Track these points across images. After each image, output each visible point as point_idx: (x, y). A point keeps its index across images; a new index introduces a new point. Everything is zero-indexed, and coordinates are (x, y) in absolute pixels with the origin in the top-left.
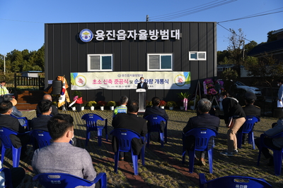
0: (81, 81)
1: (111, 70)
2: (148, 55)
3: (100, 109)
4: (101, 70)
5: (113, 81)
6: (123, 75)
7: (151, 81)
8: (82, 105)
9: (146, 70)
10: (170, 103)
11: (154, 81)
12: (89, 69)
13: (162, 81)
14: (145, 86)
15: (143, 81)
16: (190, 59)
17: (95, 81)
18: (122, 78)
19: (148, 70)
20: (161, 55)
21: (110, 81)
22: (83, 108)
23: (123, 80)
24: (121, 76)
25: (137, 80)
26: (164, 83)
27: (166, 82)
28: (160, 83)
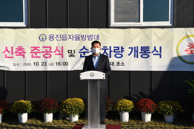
1: (23, 24)
5: (28, 50)
6: (51, 37)
7: (119, 51)
9: (107, 25)
10: (167, 106)
11: (127, 51)
13: (145, 51)
14: (104, 64)
15: (98, 51)
18: (48, 43)
21: (21, 52)
23: (50, 47)
24: (48, 39)
25: (84, 47)
26: (151, 55)
27: (155, 52)
28: (140, 55)
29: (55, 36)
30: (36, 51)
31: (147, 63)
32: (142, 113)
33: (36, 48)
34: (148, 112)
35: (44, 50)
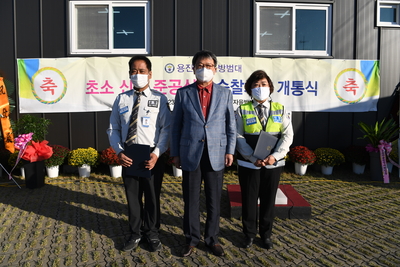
0: (49, 86)
1: (145, 51)
2: (259, 5)
3: (110, 173)
4: (112, 50)
6: (181, 68)
8: (52, 162)
9: (251, 53)
12: (74, 48)
13: (298, 87)
16: (379, 24)
17: (91, 84)
18: (176, 75)
19: (258, 51)
20: (295, 7)
22: (53, 172)
23: (179, 81)
24: (176, 70)
25: (223, 81)
26: (305, 91)
27: (310, 89)
28: (291, 91)
29: (185, 67)
30: (161, 85)
31: (301, 102)
32: (297, 164)
33: (160, 82)
34: (304, 163)
35: (171, 84)
